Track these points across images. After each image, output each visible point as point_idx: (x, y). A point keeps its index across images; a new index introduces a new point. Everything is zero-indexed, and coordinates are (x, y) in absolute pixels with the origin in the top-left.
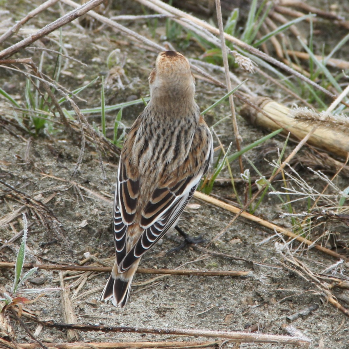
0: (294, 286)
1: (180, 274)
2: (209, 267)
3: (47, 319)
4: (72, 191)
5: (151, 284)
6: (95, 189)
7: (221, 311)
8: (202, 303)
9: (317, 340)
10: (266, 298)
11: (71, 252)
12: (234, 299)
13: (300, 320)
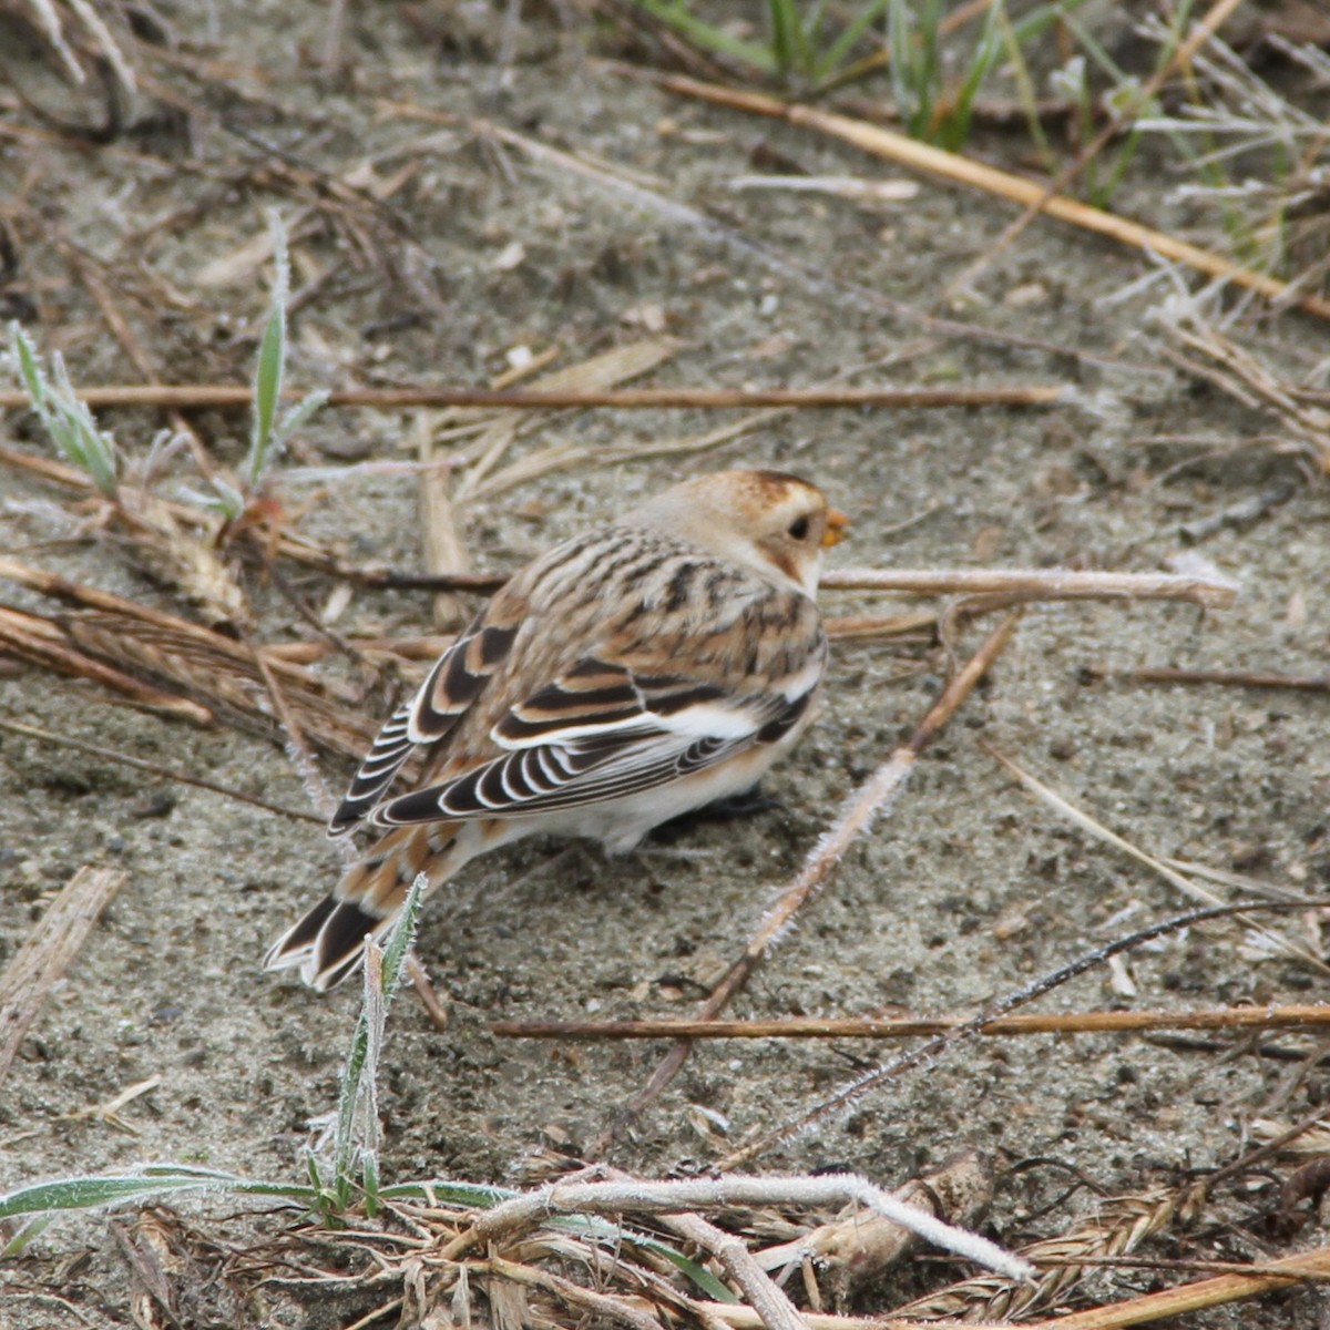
0: (1209, 425)
1: (826, 405)
2: (932, 380)
3: (370, 567)
4: (475, 154)
5: (728, 440)
6: (561, 144)
7: (963, 518)
8: (899, 497)
9: (1283, 599)
10: (1115, 469)
11: (465, 352)
12: (1011, 478)
13: (1227, 537)
